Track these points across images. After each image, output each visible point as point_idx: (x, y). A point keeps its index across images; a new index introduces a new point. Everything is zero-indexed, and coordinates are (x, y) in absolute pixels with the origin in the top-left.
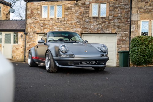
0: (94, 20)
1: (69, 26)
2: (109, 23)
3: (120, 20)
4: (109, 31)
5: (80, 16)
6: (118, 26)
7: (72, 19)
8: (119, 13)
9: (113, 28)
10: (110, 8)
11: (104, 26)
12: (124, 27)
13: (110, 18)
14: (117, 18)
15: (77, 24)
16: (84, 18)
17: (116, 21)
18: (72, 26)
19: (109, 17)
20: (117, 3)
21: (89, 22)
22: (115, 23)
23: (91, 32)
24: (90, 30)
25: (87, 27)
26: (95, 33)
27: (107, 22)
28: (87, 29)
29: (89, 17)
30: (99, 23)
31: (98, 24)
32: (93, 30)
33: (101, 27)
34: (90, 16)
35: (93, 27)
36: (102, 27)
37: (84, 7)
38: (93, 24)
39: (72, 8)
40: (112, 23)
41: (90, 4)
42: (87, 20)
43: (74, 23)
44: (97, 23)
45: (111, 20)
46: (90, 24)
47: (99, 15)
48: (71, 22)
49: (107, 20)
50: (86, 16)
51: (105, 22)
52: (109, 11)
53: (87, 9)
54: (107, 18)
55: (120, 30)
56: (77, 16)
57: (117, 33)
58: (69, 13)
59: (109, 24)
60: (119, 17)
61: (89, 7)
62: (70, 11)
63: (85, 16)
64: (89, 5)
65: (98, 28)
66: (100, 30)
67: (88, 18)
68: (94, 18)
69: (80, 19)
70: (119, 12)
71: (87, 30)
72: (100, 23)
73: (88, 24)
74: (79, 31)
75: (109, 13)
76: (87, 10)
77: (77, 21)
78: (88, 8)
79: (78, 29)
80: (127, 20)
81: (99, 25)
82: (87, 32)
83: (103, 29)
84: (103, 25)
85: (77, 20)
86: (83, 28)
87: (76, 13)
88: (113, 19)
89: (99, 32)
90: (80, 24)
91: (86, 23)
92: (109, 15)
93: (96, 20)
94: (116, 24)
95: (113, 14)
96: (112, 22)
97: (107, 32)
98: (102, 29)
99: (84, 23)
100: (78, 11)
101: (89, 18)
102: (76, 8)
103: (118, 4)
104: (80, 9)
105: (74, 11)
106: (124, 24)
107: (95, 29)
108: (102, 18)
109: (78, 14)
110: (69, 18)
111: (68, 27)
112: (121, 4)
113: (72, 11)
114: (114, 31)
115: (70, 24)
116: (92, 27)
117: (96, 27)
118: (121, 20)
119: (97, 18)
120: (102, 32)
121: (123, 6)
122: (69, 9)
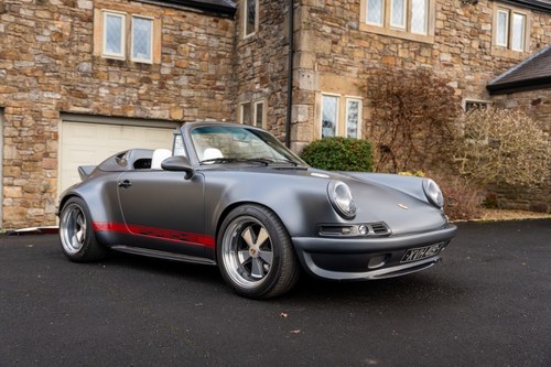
0: (110, 68)
1: (9, 78)
2: (162, 86)
3: (195, 82)
4: (162, 112)
5: (58, 49)
6: (189, 100)
7: (22, 51)
8: (192, 59)
9: (173, 105)
10: (165, 38)
11: (147, 93)
12: (206, 104)
13: (166, 71)
14: (186, 72)
15: (43, 76)
16: (71, 57)
17: (184, 81)
18: (24, 82)
19: (160, 65)
20: (187, 26)
21: (94, 74)
22: (180, 87)
23: (99, 110)
24: (95, 103)
25: (86, 91)
26: (114, 113)
27: (156, 83)
28: (85, 97)
29: (93, 57)
30: (129, 80)
31: (125, 86)
32: (108, 106)
33: (135, 95)
34: (96, 53)
35: (107, 92)
36: (139, 94)
37: (72, 16)
38: (107, 84)
39: (22, 12)
40: (173, 88)
41: (96, 10)
42: (86, 67)
43: (33, 71)
44: (122, 81)
45: (166, 78)
46: (97, 81)
47: (127, 55)
48: (17, 65)
49: (155, 77)
50: (79, 51)
51: (148, 81)
52: (163, 46)
53: (84, 24)
54: (154, 69)
55: (196, 111)
56: (43, 43)
57: (185, 119)
58: (6, 28)
59: (161, 88)
60: (192, 72)
61: (90, 20)
62: (13, 19)
63: (75, 48)
64: (93, 11)
65: (124, 100)
66: (131, 105)
67: (88, 57)
68: (110, 62)
69: (57, 57)
70: (192, 55)
71: (85, 101)
72: (134, 81)
73: (87, 79)
74: (54, 102)
75: (162, 53)
76: (85, 31)
77: (46, 65)
78: (90, 24)
79: (50, 95)
80: (214, 84)
81: (127, 90)
82: (87, 110)
83: (144, 103)
84: (141, 92)
85: (45, 60)
86: (70, 92)
87: (38, 34)
88: (175, 75)
89: (130, 114)
90: (58, 77)
91: (83, 76)
92: (163, 59)
93: (118, 69)
94: (185, 93)
95: (173, 57)
96: (171, 82)
97: (156, 113)
98: (139, 103)
99: (73, 77)
100: (46, 28)
101: (94, 60)
102: (39, 14)
103: (189, 29)
104: (58, 20)
105: (32, 24)
106: (205, 95)
107: (114, 100)
108: (139, 64)
109: (49, 40)
110: (9, 46)
111: (6, 83)
112: (196, 29)
113: (23, 21)
114: (177, 115)
115: (13, 72)
116: (104, 92)
117: (119, 96)
118: (198, 81)
119: (120, 63)
120: (139, 113)
121: (203, 37)
122: (5, 12)
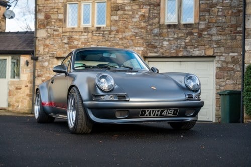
0: (169, 30)
1: (120, 42)
2: (200, 35)
3: (222, 30)
4: (200, 52)
5: (142, 23)
6: (218, 42)
7: (126, 28)
8: (220, 16)
9: (207, 46)
10: (202, 6)
11: (190, 41)
12: (230, 44)
13: (202, 26)
14: (215, 25)
15: (136, 39)
16: (149, 27)
17: (214, 31)
18: (126, 43)
19: (199, 23)
21: (160, 34)
22: (212, 35)
23: (163, 54)
24: (161, 50)
25: (156, 44)
26: (171, 55)
27: (196, 34)
28: (156, 47)
29: (160, 25)
30: (180, 35)
31: (177, 38)
32: (168, 51)
33: (183, 43)
34: (162, 22)
35: (167, 43)
36: (186, 43)
37: (149, 5)
38: (167, 39)
39: (126, 8)
40: (206, 36)
42: (156, 31)
43: (131, 37)
44: (176, 36)
45: (203, 30)
46: (162, 38)
47: (179, 21)
48: (124, 35)
49: (195, 31)
50: (153, 23)
51: (191, 34)
52: (200, 11)
53: (155, 8)
54: (195, 26)
55: (222, 49)
56: (136, 22)
57: (215, 54)
58: (119, 18)
59: (199, 37)
60: (219, 25)
61: (159, 5)
62: (122, 12)
63: (151, 22)
65: (177, 47)
66: (181, 49)
67: (157, 25)
68: (169, 26)
69: (142, 28)
70: (220, 14)
71: (156, 50)
72: (183, 35)
73: (157, 38)
74: (140, 52)
75: (200, 16)
76: (156, 11)
77: (137, 33)
78: (159, 7)
79: (139, 48)
80: (236, 30)
81: (179, 41)
82: (156, 55)
83: (189, 47)
84: (187, 41)
85: (136, 31)
86: (148, 46)
87: (133, 18)
88: (208, 27)
89: (180, 54)
90: (142, 38)
91: (154, 36)
92: (200, 19)
93: (173, 30)
94: (214, 38)
95: (207, 17)
96: (206, 33)
97: (197, 52)
98: (185, 48)
99: (149, 37)
100: (137, 13)
101: (161, 26)
102: (134, 8)
104: (142, 8)
105: (131, 13)
106: (229, 38)
107: (171, 48)
108: (185, 25)
109: (138, 19)
110: (121, 26)
111: (119, 45)
113: (126, 12)
114: (210, 52)
115: (121, 39)
116: (165, 43)
117: (174, 45)
118: (224, 30)
119: (175, 26)
120: (185, 54)
121: (227, 1)
122: (119, 10)
